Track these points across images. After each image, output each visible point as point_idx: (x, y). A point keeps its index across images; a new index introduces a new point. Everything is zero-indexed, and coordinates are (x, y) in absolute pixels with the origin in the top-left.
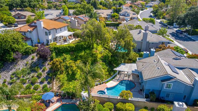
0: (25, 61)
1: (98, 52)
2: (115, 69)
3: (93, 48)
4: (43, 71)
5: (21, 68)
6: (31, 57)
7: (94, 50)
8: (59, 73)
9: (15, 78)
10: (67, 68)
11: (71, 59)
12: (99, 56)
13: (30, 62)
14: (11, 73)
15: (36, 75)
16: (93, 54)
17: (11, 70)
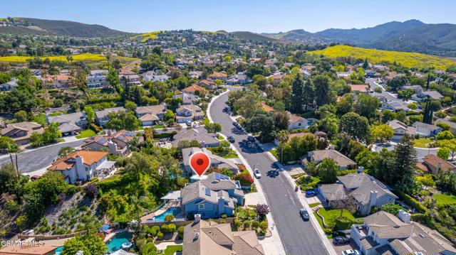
0: (70, 202)
1: (144, 183)
2: (162, 198)
3: (139, 179)
4: (92, 208)
5: (68, 209)
6: (75, 196)
7: (141, 181)
8: (108, 208)
9: (64, 219)
10: (115, 203)
11: (118, 194)
12: (146, 187)
13: (76, 201)
14: (57, 215)
15: (85, 213)
16: (140, 186)
17: (57, 212)
